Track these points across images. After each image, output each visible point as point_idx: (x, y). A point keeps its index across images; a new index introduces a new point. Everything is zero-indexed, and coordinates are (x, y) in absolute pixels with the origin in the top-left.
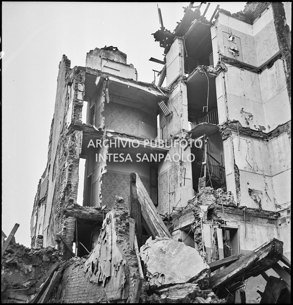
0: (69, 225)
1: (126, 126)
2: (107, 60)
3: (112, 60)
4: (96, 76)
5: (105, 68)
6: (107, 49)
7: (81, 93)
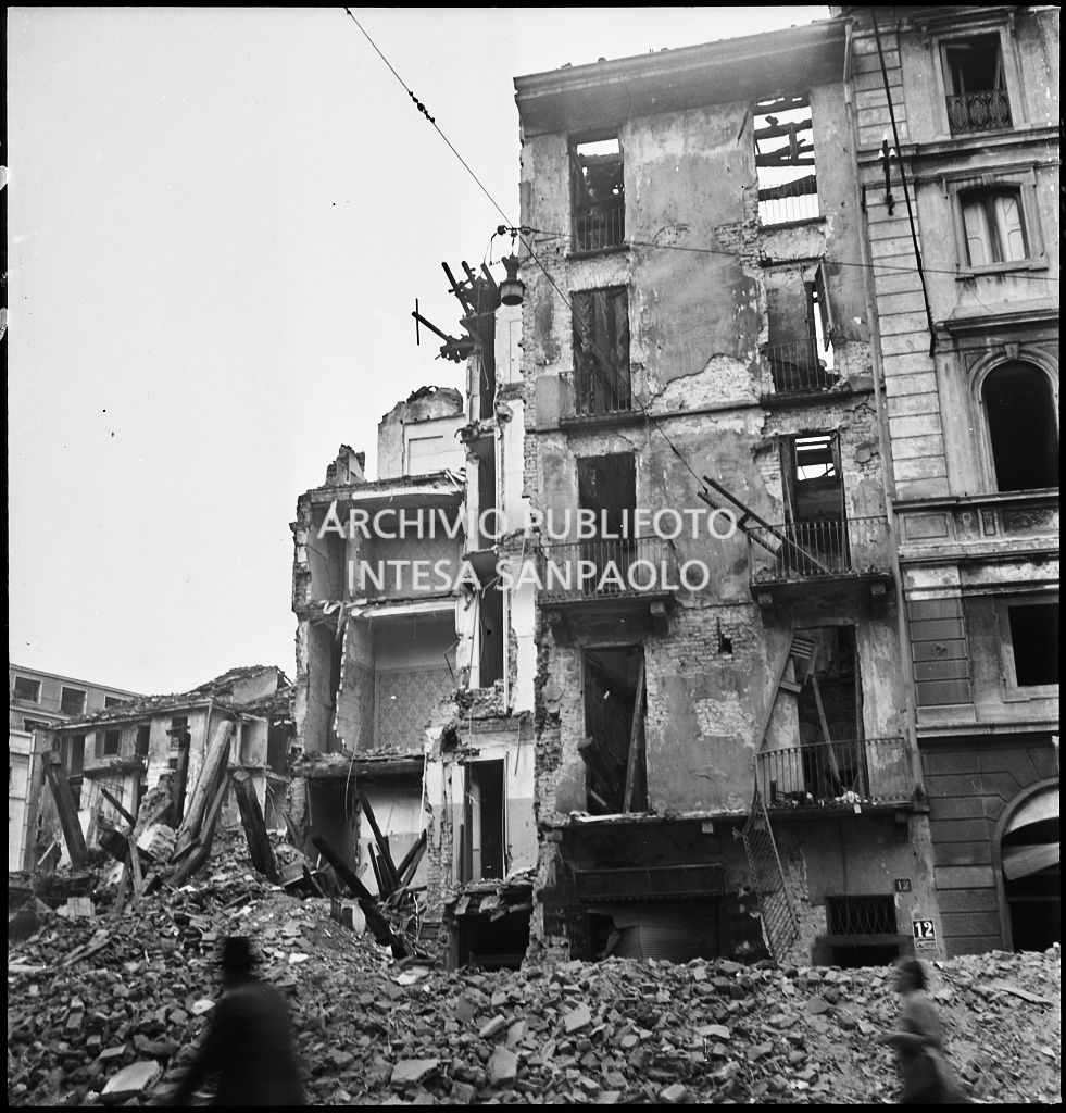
0: (296, 793)
2: (416, 422)
3: (426, 417)
4: (330, 503)
5: (412, 443)
6: (415, 397)
7: (303, 548)
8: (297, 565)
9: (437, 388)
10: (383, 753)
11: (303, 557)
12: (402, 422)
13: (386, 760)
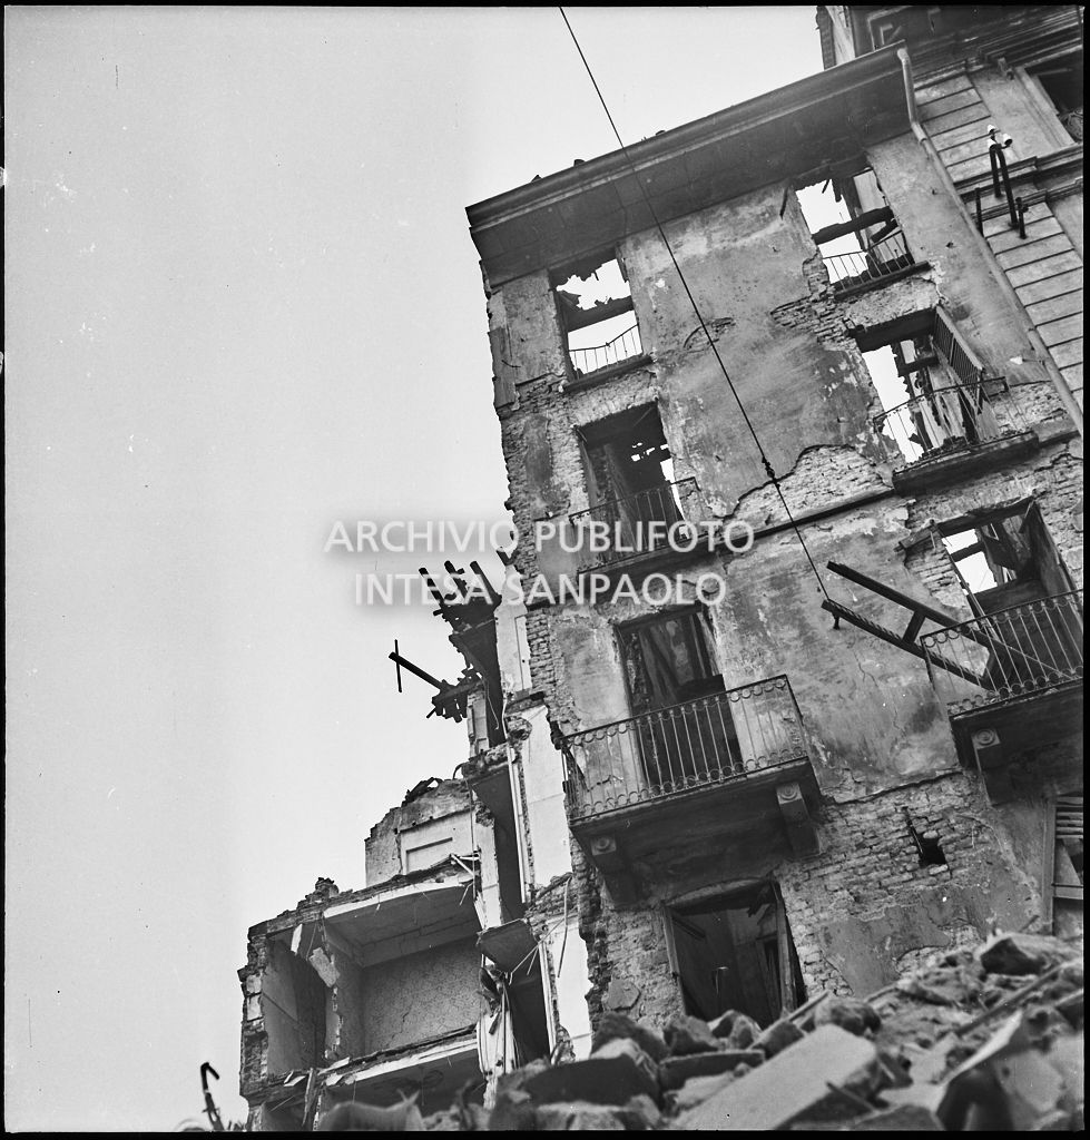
1: (447, 1005)
4: (293, 929)
5: (412, 856)
6: (412, 796)
7: (256, 999)
8: (246, 1024)
9: (439, 781)
11: (255, 1011)
12: (396, 831)
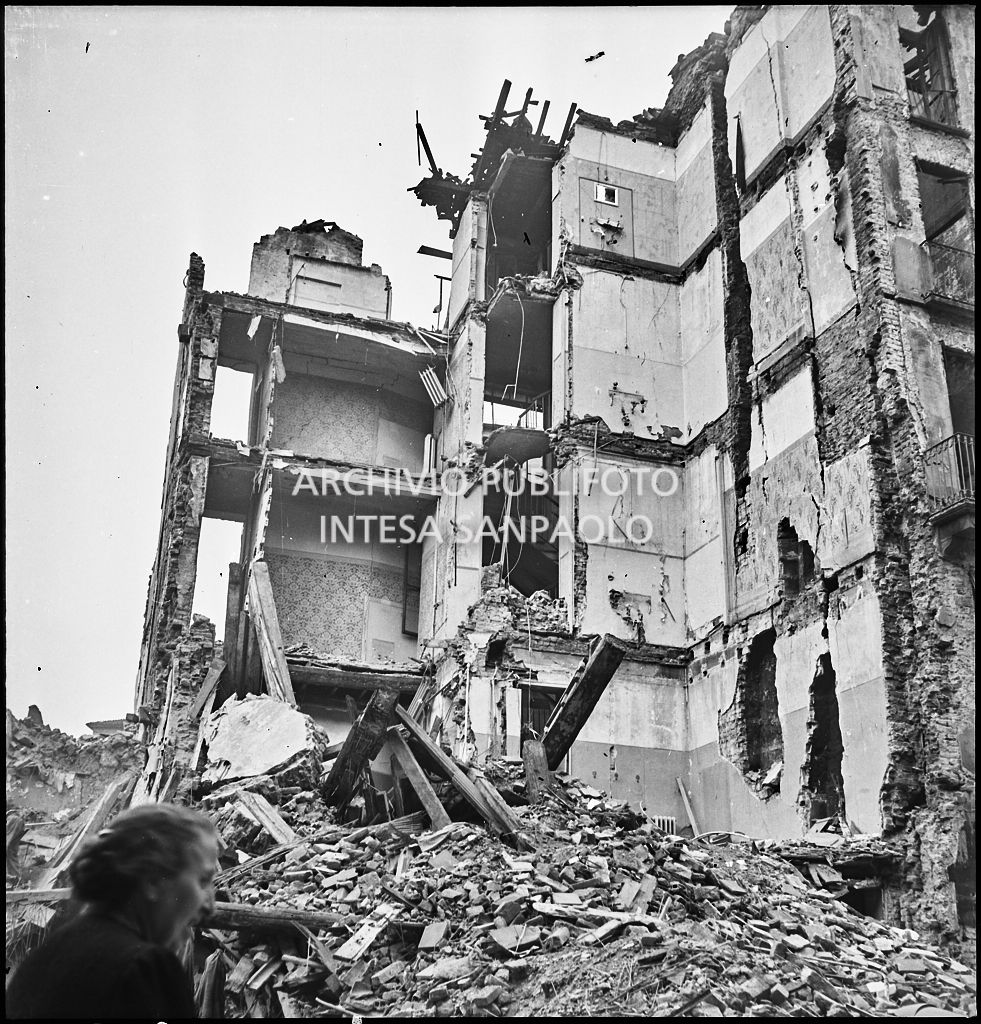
2: (308, 259)
3: (321, 257)
4: (251, 316)
7: (208, 361)
10: (298, 653)
11: (205, 374)
13: (304, 663)
